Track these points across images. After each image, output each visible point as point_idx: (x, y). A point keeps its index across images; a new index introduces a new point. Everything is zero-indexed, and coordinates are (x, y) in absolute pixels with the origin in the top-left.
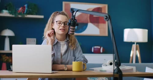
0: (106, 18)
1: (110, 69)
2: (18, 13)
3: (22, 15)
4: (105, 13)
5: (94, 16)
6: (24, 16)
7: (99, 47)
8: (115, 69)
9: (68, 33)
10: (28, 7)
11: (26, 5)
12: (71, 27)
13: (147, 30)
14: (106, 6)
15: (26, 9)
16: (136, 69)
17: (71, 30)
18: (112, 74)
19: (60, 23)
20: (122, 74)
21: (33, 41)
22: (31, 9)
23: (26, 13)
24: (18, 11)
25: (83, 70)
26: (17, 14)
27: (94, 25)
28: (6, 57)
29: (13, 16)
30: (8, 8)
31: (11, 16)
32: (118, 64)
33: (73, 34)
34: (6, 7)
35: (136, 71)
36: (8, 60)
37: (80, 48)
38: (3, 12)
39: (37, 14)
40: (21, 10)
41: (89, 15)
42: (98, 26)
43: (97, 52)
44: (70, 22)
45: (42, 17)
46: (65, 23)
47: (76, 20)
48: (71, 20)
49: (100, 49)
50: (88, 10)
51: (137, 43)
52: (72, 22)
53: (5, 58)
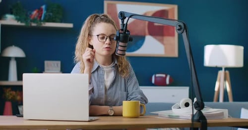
0: (179, 28)
1: (185, 114)
2: (31, 19)
3: (37, 23)
4: (173, 19)
5: (156, 24)
6: (41, 24)
7: (164, 76)
8: (194, 113)
9: (115, 53)
10: (47, 9)
11: (44, 7)
12: (120, 44)
13: (242, 48)
14: (176, 7)
15: (44, 12)
16: (229, 114)
17: (119, 48)
18: (190, 122)
19: (103, 38)
20: (206, 122)
21: (56, 65)
22: (52, 12)
23: (44, 19)
24: (32, 15)
25: (141, 115)
26: (29, 21)
27: (156, 38)
28: (11, 92)
29: (23, 24)
30: (14, 11)
31: (19, 24)
32: (199, 106)
33: (124, 55)
34: (11, 9)
35: (229, 117)
36: (14, 96)
37: (135, 78)
38: (6, 17)
39: (61, 22)
40: (36, 14)
41: (147, 22)
42: (161, 41)
43: (161, 83)
44: (118, 35)
45: (70, 25)
46: (111, 38)
47: (128, 31)
48: (121, 31)
49: (165, 78)
50: (145, 14)
51: (226, 69)
52: (121, 35)
53: (9, 94)
